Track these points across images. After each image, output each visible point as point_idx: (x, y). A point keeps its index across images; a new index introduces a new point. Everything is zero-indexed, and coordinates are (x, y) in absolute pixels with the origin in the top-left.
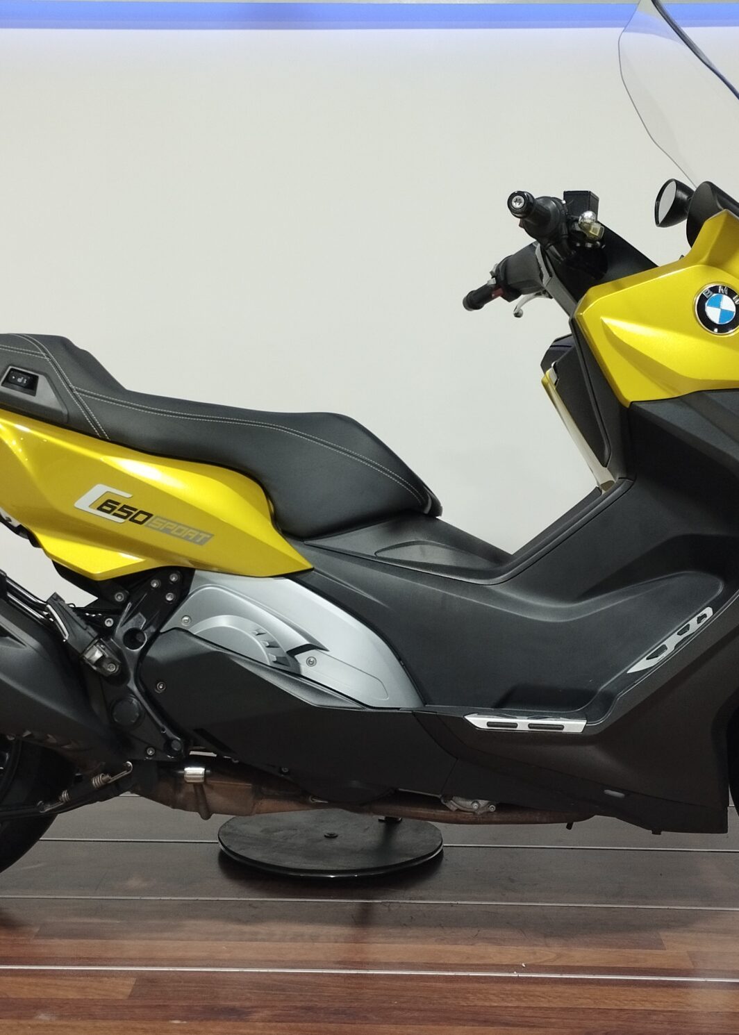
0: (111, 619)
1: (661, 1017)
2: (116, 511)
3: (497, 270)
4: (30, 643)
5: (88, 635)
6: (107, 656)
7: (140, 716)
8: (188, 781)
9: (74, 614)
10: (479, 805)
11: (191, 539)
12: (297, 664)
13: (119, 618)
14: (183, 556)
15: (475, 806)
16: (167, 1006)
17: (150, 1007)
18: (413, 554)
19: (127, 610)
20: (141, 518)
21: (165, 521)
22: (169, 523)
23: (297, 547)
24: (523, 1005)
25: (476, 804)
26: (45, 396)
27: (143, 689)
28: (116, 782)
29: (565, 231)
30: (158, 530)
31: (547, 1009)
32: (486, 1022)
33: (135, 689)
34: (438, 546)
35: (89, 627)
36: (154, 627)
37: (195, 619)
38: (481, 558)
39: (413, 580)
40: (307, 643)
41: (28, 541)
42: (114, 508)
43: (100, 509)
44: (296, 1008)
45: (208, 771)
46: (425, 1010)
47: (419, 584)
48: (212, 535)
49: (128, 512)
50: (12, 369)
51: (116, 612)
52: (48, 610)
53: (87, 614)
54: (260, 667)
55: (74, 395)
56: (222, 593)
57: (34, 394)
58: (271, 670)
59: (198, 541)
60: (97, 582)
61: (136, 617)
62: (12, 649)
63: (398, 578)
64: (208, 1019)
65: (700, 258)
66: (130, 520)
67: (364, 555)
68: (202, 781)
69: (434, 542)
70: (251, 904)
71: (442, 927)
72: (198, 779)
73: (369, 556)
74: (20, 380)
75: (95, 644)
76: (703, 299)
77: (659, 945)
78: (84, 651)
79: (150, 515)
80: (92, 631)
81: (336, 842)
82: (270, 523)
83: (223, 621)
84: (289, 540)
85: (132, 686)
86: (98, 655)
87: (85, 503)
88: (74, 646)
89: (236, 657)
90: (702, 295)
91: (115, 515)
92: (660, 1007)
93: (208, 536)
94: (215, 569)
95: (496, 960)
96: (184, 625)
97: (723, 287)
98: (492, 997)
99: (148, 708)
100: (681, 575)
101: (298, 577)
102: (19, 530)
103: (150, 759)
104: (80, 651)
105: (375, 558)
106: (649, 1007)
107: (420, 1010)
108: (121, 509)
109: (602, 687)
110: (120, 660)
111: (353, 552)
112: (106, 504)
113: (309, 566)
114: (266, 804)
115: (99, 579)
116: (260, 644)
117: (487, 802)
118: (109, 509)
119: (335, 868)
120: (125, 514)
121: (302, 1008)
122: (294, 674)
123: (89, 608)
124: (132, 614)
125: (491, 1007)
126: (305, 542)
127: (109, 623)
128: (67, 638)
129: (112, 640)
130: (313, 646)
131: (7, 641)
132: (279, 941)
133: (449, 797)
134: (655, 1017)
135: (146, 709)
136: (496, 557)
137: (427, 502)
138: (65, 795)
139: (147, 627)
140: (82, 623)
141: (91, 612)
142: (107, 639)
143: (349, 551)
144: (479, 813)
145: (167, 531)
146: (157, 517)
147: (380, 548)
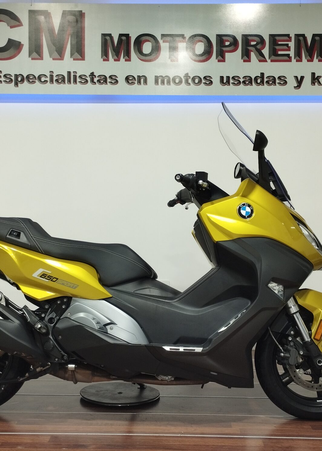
0: (44, 314)
1: (226, 447)
2: (46, 278)
3: (178, 194)
4: (16, 322)
5: (36, 319)
6: (42, 326)
7: (53, 347)
8: (69, 369)
9: (32, 312)
10: (168, 378)
11: (71, 287)
12: (107, 330)
13: (47, 314)
14: (69, 293)
15: (167, 378)
16: (61, 444)
17: (55, 445)
18: (147, 292)
19: (49, 311)
20: (54, 280)
21: (62, 281)
22: (64, 282)
23: (108, 290)
24: (181, 444)
25: (167, 377)
26: (23, 239)
27: (54, 338)
28: (45, 370)
29: (195, 185)
30: (60, 284)
31: (188, 445)
32: (168, 449)
33: (52, 338)
34: (155, 289)
35: (37, 317)
36: (59, 316)
37: (72, 314)
38: (170, 293)
39: (146, 301)
40: (110, 322)
41: (16, 288)
42: (45, 277)
43: (41, 277)
44: (104, 445)
45: (76, 366)
46: (148, 445)
47: (148, 302)
48: (78, 286)
49: (50, 278)
50: (12, 230)
51: (45, 312)
52: (23, 311)
53: (36, 313)
54: (93, 330)
55: (33, 239)
56: (83, 306)
57: (19, 238)
58: (98, 331)
59: (73, 287)
60: (39, 302)
61: (52, 313)
62: (11, 324)
63: (141, 300)
64: (74, 448)
65: (240, 194)
66: (51, 280)
67: (130, 292)
68: (74, 369)
69: (153, 288)
70: (91, 415)
71: (157, 421)
72: (73, 369)
74: (14, 234)
75: (38, 322)
76: (240, 208)
77: (230, 426)
78: (35, 325)
79: (57, 279)
80: (38, 318)
81: (122, 395)
82: (98, 282)
83: (82, 315)
84: (104, 287)
85: (51, 337)
86: (39, 326)
87: (36, 275)
88: (31, 323)
89: (85, 327)
90: (240, 206)
91: (46, 279)
92: (227, 444)
94: (79, 297)
95: (174, 431)
96: (68, 316)
97: (247, 204)
98: (171, 442)
99: (56, 344)
100: (237, 299)
101: (108, 300)
102: (13, 284)
103: (57, 362)
104: (33, 325)
105: (134, 293)
106: (223, 444)
107: (146, 445)
108: (48, 277)
109: (210, 337)
110: (47, 328)
111: (126, 291)
112: (43, 275)
113: (111, 296)
114: (96, 378)
115: (40, 301)
116: (94, 322)
117: (171, 377)
118: (44, 277)
119: (121, 403)
120: (49, 279)
121: (107, 445)
122: (106, 333)
123: (37, 310)
124: (51, 312)
125: (170, 444)
126: (110, 288)
127: (43, 315)
128: (29, 320)
129: (44, 321)
130: (112, 323)
131: (10, 321)
132: (100, 425)
133: (158, 375)
134: (224, 447)
135: (55, 344)
136: (175, 292)
137: (152, 274)
138: (27, 375)
139: (56, 317)
140: (34, 315)
141: (37, 312)
142: (42, 321)
144: (169, 381)
145: (63, 284)
146: (60, 279)
147: (135, 290)
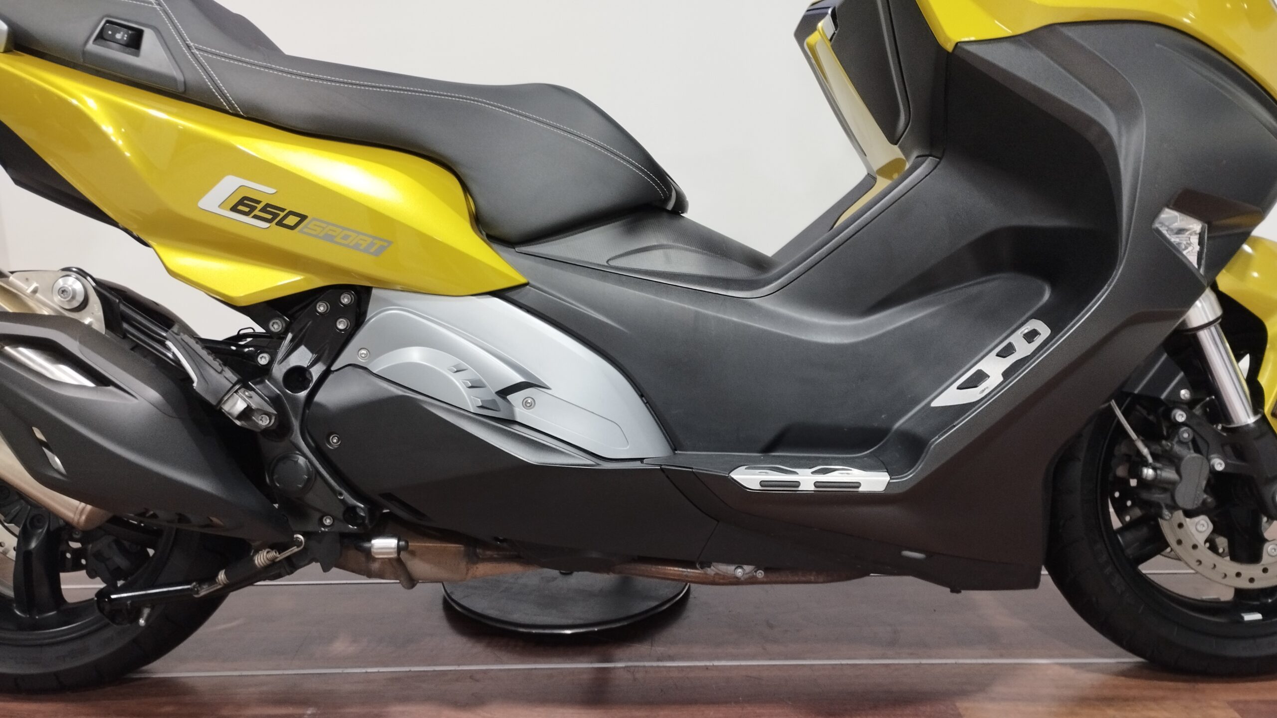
0: (265, 355)
2: (256, 212)
4: (146, 395)
5: (224, 380)
6: (256, 405)
7: (309, 480)
8: (377, 556)
10: (744, 569)
11: (362, 248)
12: (510, 408)
13: (277, 354)
15: (739, 572)
18: (655, 261)
19: (286, 342)
20: (291, 220)
21: (324, 225)
22: (331, 227)
23: (506, 255)
25: (739, 570)
26: (153, 56)
27: (313, 444)
28: (288, 559)
30: (316, 236)
33: (302, 445)
34: (687, 250)
36: (324, 363)
37: (373, 354)
39: (657, 295)
40: (523, 379)
42: (253, 209)
43: (234, 209)
45: (402, 543)
47: (665, 300)
48: (391, 243)
49: (273, 214)
50: (108, 22)
51: (272, 346)
54: (459, 415)
55: (193, 54)
56: (408, 317)
57: (137, 54)
58: (476, 418)
59: (372, 250)
61: (299, 350)
62: (118, 402)
63: (638, 293)
66: (277, 224)
67: (593, 264)
68: (395, 555)
69: (681, 245)
72: (391, 550)
73: (599, 265)
74: (118, 36)
75: (237, 391)
78: (221, 401)
79: (303, 218)
80: (231, 373)
82: (469, 226)
83: (415, 355)
84: (495, 246)
85: (298, 441)
86: (241, 405)
87: (213, 202)
88: (205, 396)
89: (425, 402)
91: (255, 217)
93: (385, 244)
94: (399, 287)
96: (361, 361)
99: (319, 467)
100: (997, 279)
101: (510, 294)
103: (328, 529)
104: (213, 402)
105: (608, 267)
108: (263, 210)
109: (897, 425)
110: (278, 407)
111: (579, 260)
112: (241, 202)
113: (523, 280)
114: (483, 567)
115: (243, 304)
116: (458, 382)
117: (754, 566)
118: (247, 210)
120: (270, 217)
122: (507, 421)
124: (293, 347)
126: (517, 249)
127: (263, 359)
128: (195, 385)
129: (266, 382)
130: (530, 383)
131: (112, 390)
133: (707, 565)
135: (316, 467)
137: (671, 195)
138: (222, 576)
139: (313, 363)
140: (216, 364)
142: (256, 384)
143: (574, 260)
145: (329, 238)
146: (315, 219)
147: (613, 255)
